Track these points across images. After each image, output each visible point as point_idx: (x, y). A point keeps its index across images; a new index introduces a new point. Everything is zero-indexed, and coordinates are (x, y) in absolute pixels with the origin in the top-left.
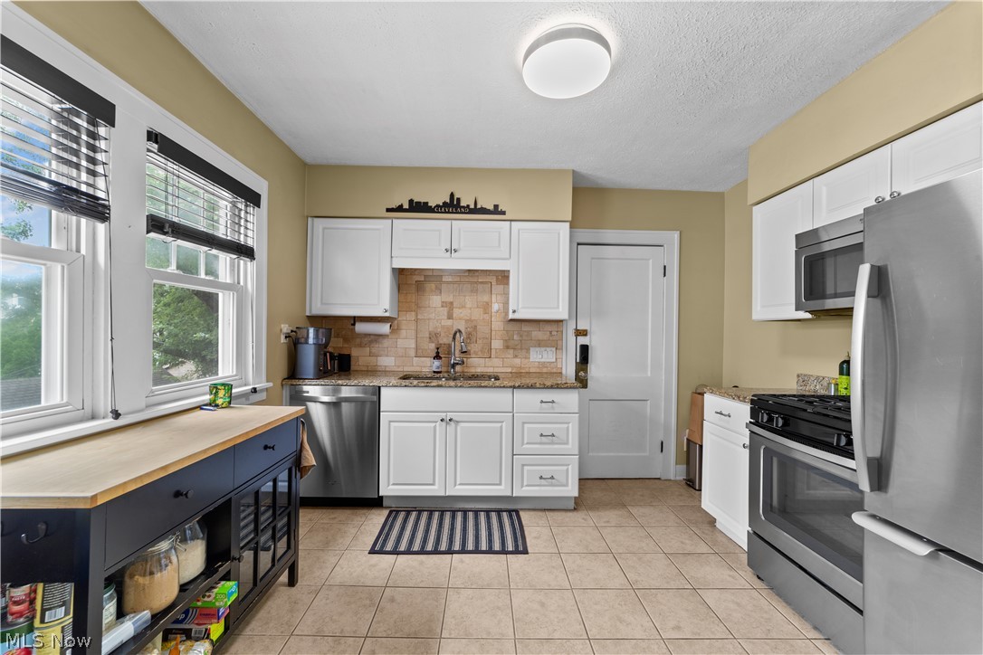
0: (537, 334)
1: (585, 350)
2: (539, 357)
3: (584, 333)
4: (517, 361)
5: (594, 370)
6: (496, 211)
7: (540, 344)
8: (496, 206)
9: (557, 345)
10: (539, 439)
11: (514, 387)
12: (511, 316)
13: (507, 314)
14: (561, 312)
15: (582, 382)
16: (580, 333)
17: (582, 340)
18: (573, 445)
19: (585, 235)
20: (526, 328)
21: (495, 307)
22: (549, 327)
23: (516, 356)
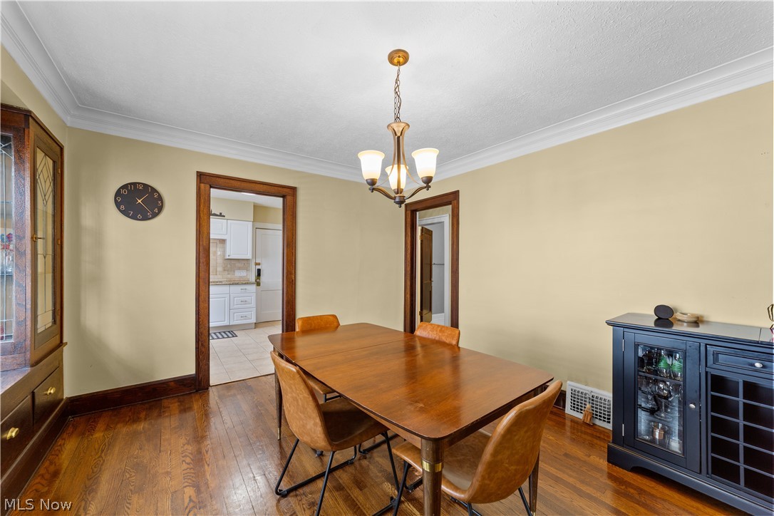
0: (238, 265)
1: (259, 271)
2: (239, 274)
3: (259, 264)
4: (229, 276)
5: (263, 278)
6: (221, 215)
7: (239, 268)
8: (221, 214)
9: (247, 269)
10: (240, 303)
11: (230, 284)
12: (228, 257)
13: (224, 256)
14: (249, 256)
15: (258, 284)
16: (257, 264)
17: (258, 267)
18: (254, 304)
19: (259, 225)
20: (233, 262)
21: (219, 253)
22: (243, 262)
23: (229, 274)
